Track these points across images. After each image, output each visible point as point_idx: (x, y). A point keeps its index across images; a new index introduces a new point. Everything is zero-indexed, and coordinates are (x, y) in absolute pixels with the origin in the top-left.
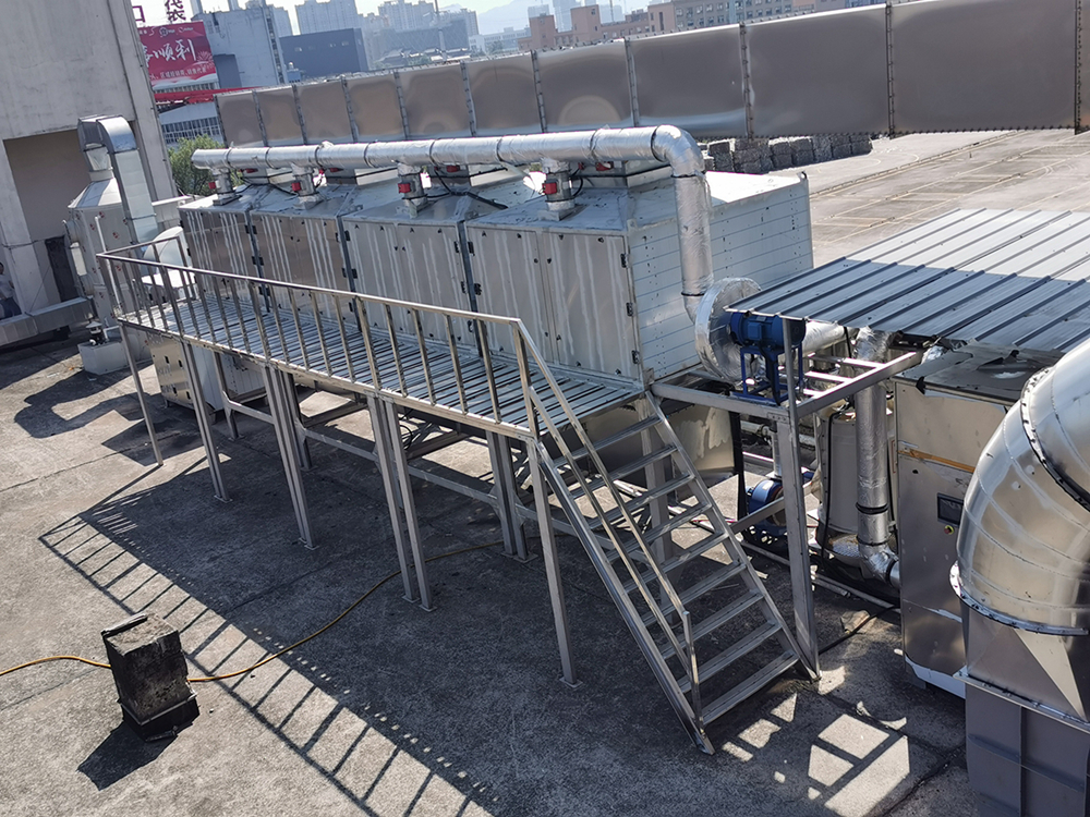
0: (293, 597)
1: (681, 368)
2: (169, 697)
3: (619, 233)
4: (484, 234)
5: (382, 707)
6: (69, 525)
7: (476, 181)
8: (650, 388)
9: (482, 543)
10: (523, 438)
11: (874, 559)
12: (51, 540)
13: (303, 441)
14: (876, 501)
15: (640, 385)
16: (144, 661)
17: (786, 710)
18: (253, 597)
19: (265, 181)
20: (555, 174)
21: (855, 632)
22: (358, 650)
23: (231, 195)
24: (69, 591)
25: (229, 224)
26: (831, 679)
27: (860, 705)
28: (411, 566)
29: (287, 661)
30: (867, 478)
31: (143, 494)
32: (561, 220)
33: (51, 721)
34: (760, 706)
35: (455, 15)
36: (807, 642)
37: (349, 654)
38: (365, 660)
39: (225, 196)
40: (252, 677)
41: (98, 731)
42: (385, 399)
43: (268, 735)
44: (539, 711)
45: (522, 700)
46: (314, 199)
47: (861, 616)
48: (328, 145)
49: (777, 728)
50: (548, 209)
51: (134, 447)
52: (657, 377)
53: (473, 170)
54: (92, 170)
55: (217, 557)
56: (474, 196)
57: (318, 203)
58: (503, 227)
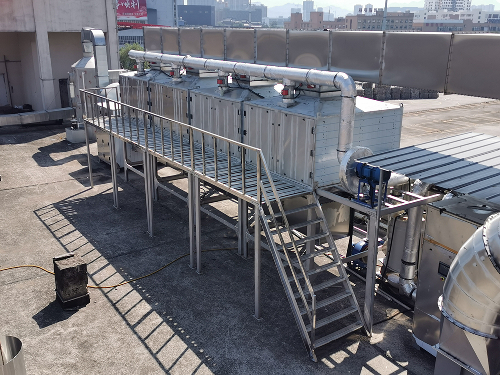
0: (140, 257)
1: (331, 184)
2: (78, 293)
3: (313, 118)
4: (252, 109)
5: (171, 314)
6: (48, 208)
7: (253, 84)
8: (315, 191)
9: (228, 248)
10: (253, 204)
11: (406, 286)
12: (39, 213)
13: (157, 188)
14: (411, 260)
15: (311, 189)
16: (70, 274)
17: (354, 348)
18: (123, 254)
19: (159, 69)
20: (288, 87)
21: (392, 318)
22: (165, 286)
23: (143, 73)
24: (43, 237)
25: (140, 85)
26: (377, 338)
27: (388, 352)
28: (195, 253)
29: (132, 286)
30: (408, 249)
31: (83, 200)
32: (288, 108)
33: (24, 294)
34: (342, 344)
35: (258, 7)
36: (369, 319)
37: (161, 287)
38: (167, 291)
39: (141, 73)
40: (116, 290)
41: (44, 302)
42: (196, 175)
43: (119, 317)
44: (241, 328)
45: (234, 322)
46: (179, 80)
47: (396, 312)
48: (189, 57)
49: (348, 356)
50: (283, 102)
51: (82, 178)
52: (319, 186)
53: (252, 79)
54: (85, 52)
55: (110, 234)
56: (250, 91)
57: (181, 82)
58: (261, 107)
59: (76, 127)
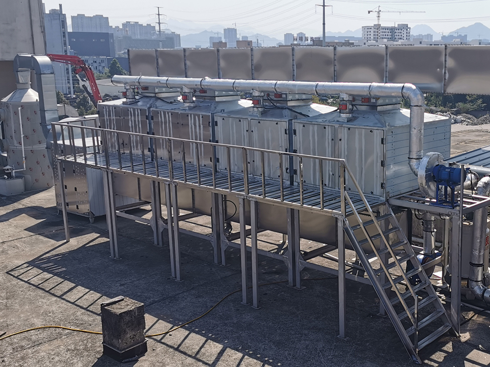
0: (178, 302)
1: (399, 193)
2: (135, 340)
3: (382, 129)
4: (304, 126)
5: (249, 348)
6: (23, 266)
7: (290, 104)
8: (387, 200)
9: (274, 282)
11: (476, 288)
12: (16, 273)
14: (479, 261)
15: (383, 199)
16: (127, 318)
17: (449, 347)
18: (154, 302)
19: (153, 95)
20: (346, 101)
21: (470, 319)
22: (226, 324)
23: (134, 100)
24: (39, 297)
25: (134, 116)
26: (465, 337)
27: (480, 346)
29: (186, 329)
31: (63, 254)
32: (347, 122)
33: (58, 354)
34: (436, 346)
35: (168, 34)
36: (456, 318)
37: (222, 326)
38: (231, 328)
39: (131, 100)
40: (170, 335)
41: (89, 358)
42: (251, 199)
43: (190, 360)
44: (332, 349)
45: (321, 345)
46: (192, 105)
47: (471, 314)
48: (208, 79)
49: (446, 354)
50: (340, 116)
52: (390, 196)
53: (290, 97)
54: (19, 83)
55: (125, 284)
56: (291, 110)
57: (194, 107)
58: (316, 123)
59: (10, 176)
